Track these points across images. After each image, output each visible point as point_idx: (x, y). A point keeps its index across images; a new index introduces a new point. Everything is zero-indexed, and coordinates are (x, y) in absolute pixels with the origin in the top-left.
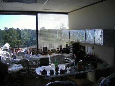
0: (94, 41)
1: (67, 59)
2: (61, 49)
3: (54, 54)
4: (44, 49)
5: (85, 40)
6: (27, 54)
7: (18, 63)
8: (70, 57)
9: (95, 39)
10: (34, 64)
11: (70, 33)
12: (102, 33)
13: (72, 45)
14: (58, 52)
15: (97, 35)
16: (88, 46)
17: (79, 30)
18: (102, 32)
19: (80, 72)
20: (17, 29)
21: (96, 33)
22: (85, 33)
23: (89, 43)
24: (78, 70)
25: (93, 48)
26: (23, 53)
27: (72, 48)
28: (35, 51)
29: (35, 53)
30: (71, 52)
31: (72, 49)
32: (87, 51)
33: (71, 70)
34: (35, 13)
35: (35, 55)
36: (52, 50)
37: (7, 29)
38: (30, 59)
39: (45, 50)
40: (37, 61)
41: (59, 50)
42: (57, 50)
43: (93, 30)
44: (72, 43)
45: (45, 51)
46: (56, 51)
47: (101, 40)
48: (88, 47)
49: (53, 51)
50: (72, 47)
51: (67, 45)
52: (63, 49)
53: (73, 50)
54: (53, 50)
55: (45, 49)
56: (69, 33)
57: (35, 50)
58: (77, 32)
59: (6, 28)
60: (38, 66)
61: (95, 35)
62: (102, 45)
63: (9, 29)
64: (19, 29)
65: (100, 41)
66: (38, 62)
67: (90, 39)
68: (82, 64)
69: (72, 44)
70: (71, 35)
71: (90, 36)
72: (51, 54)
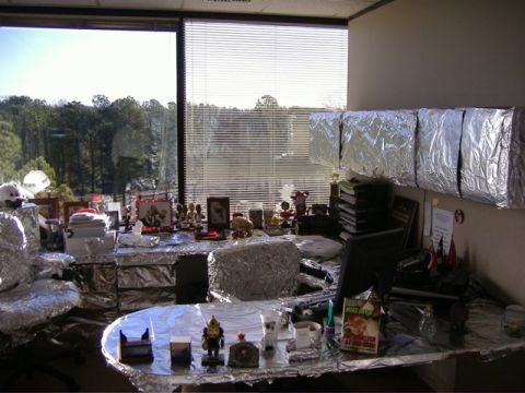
0: (459, 176)
1: (317, 266)
2: (301, 208)
3: (260, 232)
4: (214, 204)
5: (412, 173)
6: (122, 229)
7: (60, 273)
8: (332, 259)
9: (465, 165)
10: (146, 285)
11: (341, 127)
12: (503, 132)
13: (353, 192)
14: (285, 226)
15: (473, 139)
16: (435, 202)
17: (383, 113)
18: (508, 122)
19: (350, 363)
20: (153, 101)
21: (470, 129)
22: (413, 130)
23: (435, 186)
24: (343, 346)
25: (460, 216)
26: (96, 226)
27: (352, 207)
28: (163, 217)
29: (163, 225)
30: (347, 228)
31: (352, 212)
32: (426, 233)
33: (294, 350)
34: (173, 20)
35: (155, 239)
36: (255, 214)
37: (107, 101)
38: (126, 257)
39: (218, 211)
40: (161, 269)
41: (289, 215)
42: (282, 214)
43: (455, 115)
44: (357, 181)
45: (216, 215)
46: (276, 220)
47: (499, 172)
48: (436, 211)
49: (260, 220)
50: (352, 201)
51: (334, 187)
52: (316, 208)
53: (358, 217)
54: (259, 212)
55: (219, 207)
56: (338, 127)
57: (165, 212)
58: (377, 121)
59: (101, 99)
60: (165, 294)
61: (465, 140)
62: (501, 205)
63: (113, 105)
64: (158, 103)
65: (490, 181)
66: (166, 272)
67: (436, 164)
68: (366, 317)
69: (354, 189)
70: (348, 137)
71: (436, 147)
72: (242, 237)
